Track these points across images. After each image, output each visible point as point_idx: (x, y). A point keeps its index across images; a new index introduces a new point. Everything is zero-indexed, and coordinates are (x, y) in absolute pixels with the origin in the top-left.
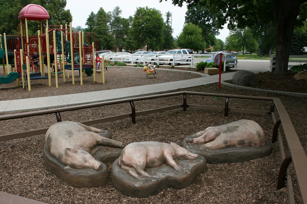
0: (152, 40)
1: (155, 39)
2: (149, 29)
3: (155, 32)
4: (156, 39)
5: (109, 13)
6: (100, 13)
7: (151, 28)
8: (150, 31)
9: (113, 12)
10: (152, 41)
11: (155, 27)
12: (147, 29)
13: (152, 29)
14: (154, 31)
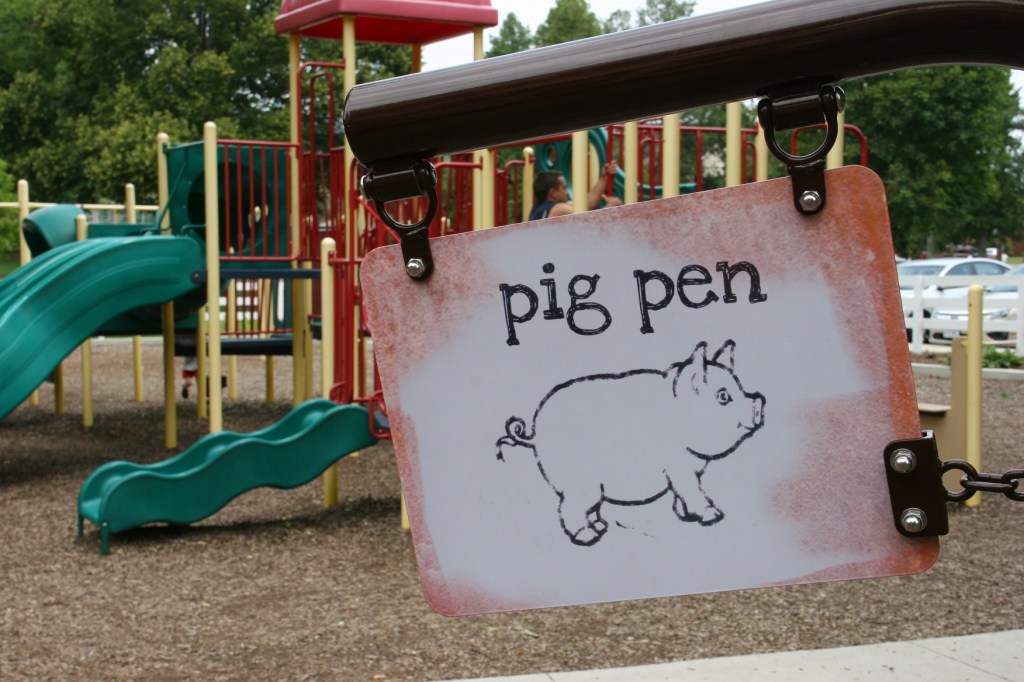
0: (922, 184)
1: (947, 176)
2: (910, 115)
3: (953, 126)
4: (955, 173)
5: (616, 23)
6: (561, 24)
7: (924, 106)
8: (915, 125)
9: (642, 14)
10: (927, 192)
11: (952, 93)
12: (894, 114)
13: (931, 109)
14: (942, 124)
